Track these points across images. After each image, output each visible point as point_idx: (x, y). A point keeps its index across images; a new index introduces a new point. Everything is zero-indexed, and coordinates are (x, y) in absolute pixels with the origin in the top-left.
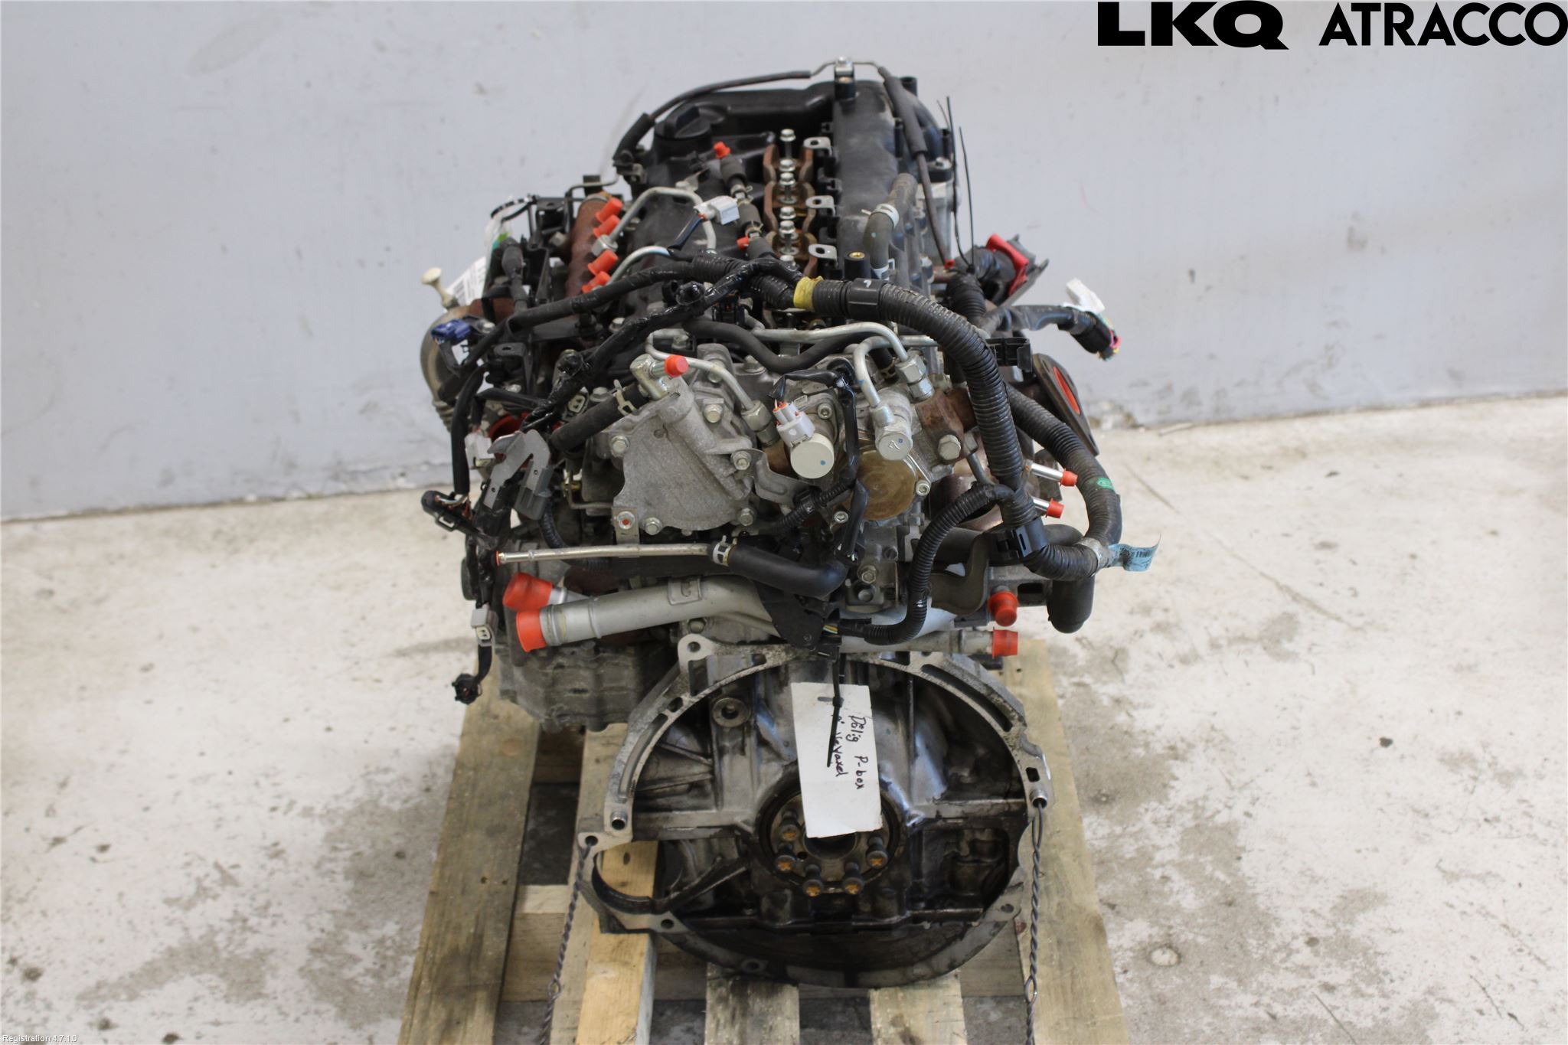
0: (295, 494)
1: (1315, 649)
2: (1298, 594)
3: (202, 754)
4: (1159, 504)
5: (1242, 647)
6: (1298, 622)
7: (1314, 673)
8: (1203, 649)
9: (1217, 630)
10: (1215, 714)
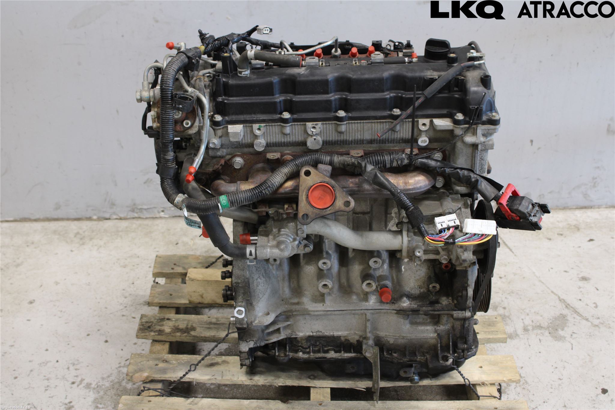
0: (115, 217)
1: (574, 335)
2: (568, 304)
3: (47, 350)
4: (508, 250)
5: (539, 331)
6: (567, 320)
7: (572, 349)
8: (520, 331)
9: (528, 321)
10: (522, 367)
